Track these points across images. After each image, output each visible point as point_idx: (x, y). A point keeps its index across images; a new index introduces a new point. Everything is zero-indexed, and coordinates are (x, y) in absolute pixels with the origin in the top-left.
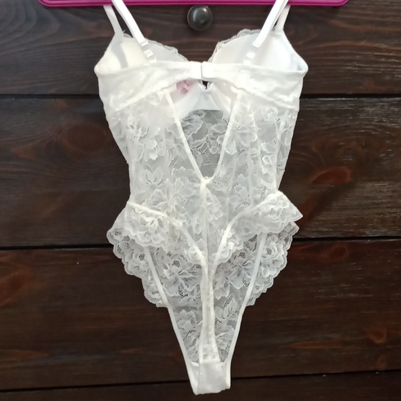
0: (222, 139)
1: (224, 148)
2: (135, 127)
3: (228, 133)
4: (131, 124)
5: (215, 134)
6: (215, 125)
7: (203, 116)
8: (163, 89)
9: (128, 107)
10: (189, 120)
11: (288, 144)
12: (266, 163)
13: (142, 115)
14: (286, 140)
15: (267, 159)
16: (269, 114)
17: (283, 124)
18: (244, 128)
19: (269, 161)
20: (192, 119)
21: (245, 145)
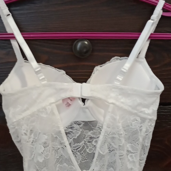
0: (96, 142)
1: (98, 149)
2: (28, 133)
3: (101, 137)
4: (25, 131)
5: (91, 138)
6: (92, 131)
7: (81, 126)
8: (51, 104)
9: (23, 119)
10: (71, 128)
11: (148, 144)
12: (131, 160)
13: (34, 124)
14: (146, 141)
15: (131, 156)
16: (133, 122)
17: (144, 130)
18: (114, 134)
19: (133, 158)
20: (73, 127)
21: (114, 146)
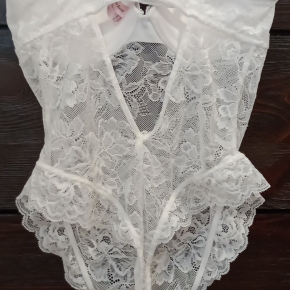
0: (165, 82)
1: (167, 94)
2: (50, 64)
3: (173, 74)
4: (45, 59)
5: (156, 75)
6: (157, 63)
7: (140, 51)
8: (88, 14)
9: (41, 37)
10: (123, 57)
11: (253, 90)
12: (223, 115)
13: (59, 48)
14: (250, 85)
15: (224, 109)
16: (229, 51)
17: (246, 64)
18: (195, 69)
19: (227, 112)
20: (126, 55)
21: (196, 91)
